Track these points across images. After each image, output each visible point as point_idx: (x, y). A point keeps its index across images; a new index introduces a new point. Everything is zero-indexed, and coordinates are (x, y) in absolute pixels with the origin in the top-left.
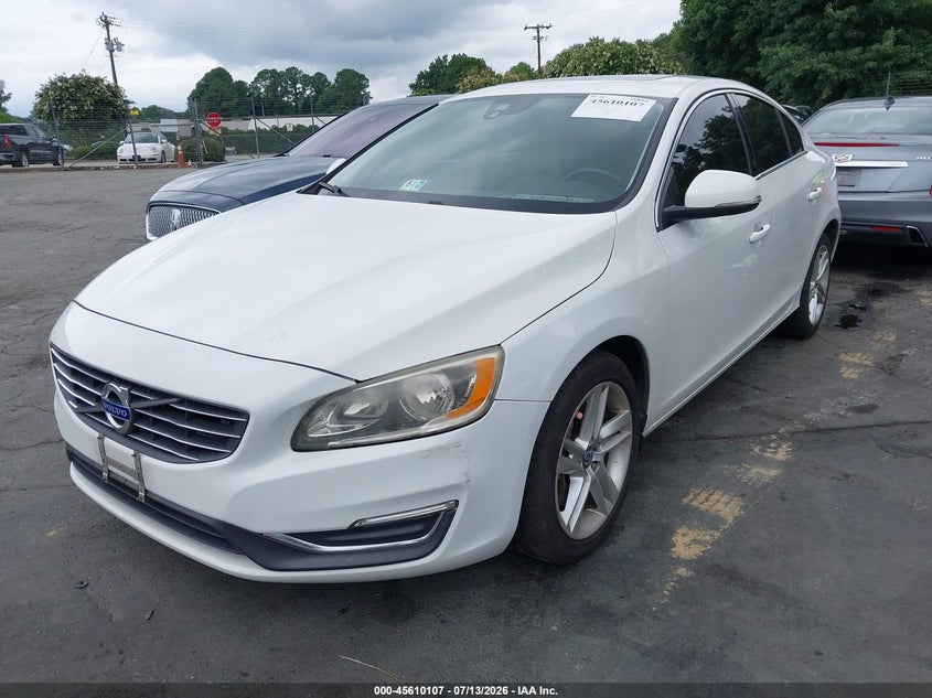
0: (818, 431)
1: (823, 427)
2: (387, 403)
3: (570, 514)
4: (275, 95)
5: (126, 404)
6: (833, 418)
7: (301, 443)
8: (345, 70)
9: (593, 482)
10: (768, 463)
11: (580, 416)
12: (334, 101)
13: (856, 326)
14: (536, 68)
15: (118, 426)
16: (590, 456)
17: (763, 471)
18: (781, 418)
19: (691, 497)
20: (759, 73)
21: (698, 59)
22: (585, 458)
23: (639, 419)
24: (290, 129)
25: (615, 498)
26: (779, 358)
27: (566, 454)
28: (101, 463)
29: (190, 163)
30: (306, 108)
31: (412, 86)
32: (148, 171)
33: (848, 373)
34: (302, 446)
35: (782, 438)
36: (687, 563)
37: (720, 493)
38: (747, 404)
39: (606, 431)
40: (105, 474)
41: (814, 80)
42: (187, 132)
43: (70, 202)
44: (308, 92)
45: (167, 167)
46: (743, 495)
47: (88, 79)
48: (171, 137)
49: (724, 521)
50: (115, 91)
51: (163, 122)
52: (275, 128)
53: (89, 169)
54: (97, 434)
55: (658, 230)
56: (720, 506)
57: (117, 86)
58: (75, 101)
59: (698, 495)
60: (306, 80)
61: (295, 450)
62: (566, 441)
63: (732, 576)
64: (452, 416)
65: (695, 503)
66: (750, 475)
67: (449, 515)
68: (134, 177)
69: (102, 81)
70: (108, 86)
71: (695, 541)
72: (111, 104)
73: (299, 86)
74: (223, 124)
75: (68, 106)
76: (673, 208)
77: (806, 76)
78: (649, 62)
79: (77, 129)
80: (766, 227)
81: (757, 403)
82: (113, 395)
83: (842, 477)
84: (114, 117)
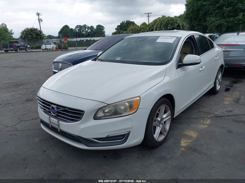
0: (217, 117)
1: (219, 116)
2: (114, 109)
3: (156, 136)
4: (80, 32)
5: (56, 109)
6: (221, 114)
7: (96, 118)
8: (98, 25)
9: (162, 128)
10: (205, 124)
11: (158, 112)
12: (96, 33)
13: (229, 91)
14: (148, 24)
15: (54, 115)
16: (161, 122)
17: (203, 126)
18: (208, 113)
19: (185, 132)
20: (206, 25)
21: (190, 21)
22: (160, 122)
23: (173, 113)
24: (85, 41)
25: (167, 132)
26: (209, 99)
27: (155, 121)
28: (49, 123)
29: (59, 50)
30: (88, 35)
31: (116, 29)
32: (49, 52)
33: (226, 103)
34: (96, 119)
35: (209, 118)
36: (184, 147)
37: (192, 131)
38: (200, 110)
39: (164, 116)
40: (50, 126)
41: (221, 26)
42: (59, 42)
43: (31, 60)
44: (89, 31)
45: (54, 51)
46: (198, 132)
47: (34, 29)
48: (55, 43)
49: (193, 138)
50: (41, 32)
51: (53, 39)
52: (81, 40)
53: (34, 52)
54: (49, 117)
55: (177, 69)
56: (192, 134)
57: (41, 31)
58: (31, 34)
59: (187, 131)
60: (88, 28)
61: (94, 119)
62: (155, 118)
63: (195, 150)
64: (129, 112)
65: (186, 134)
66: (200, 127)
67: (128, 134)
68: (46, 54)
69: (37, 29)
70: (39, 31)
71: (186, 142)
72: (40, 35)
73: (87, 29)
74: (68, 39)
75: (29, 36)
76: (180, 63)
77: (219, 25)
78: (177, 22)
79: (31, 41)
80: (204, 67)
81: (203, 110)
82: (53, 108)
83: (223, 128)
84: (41, 38)
